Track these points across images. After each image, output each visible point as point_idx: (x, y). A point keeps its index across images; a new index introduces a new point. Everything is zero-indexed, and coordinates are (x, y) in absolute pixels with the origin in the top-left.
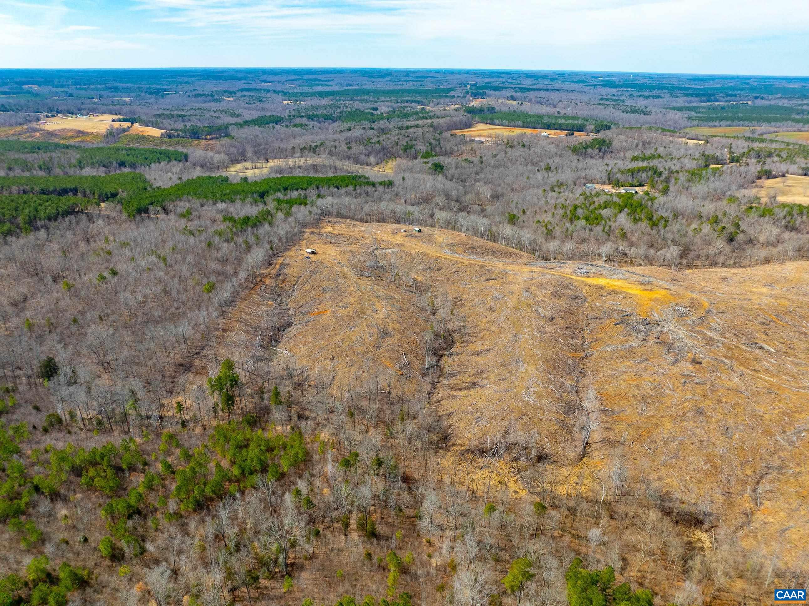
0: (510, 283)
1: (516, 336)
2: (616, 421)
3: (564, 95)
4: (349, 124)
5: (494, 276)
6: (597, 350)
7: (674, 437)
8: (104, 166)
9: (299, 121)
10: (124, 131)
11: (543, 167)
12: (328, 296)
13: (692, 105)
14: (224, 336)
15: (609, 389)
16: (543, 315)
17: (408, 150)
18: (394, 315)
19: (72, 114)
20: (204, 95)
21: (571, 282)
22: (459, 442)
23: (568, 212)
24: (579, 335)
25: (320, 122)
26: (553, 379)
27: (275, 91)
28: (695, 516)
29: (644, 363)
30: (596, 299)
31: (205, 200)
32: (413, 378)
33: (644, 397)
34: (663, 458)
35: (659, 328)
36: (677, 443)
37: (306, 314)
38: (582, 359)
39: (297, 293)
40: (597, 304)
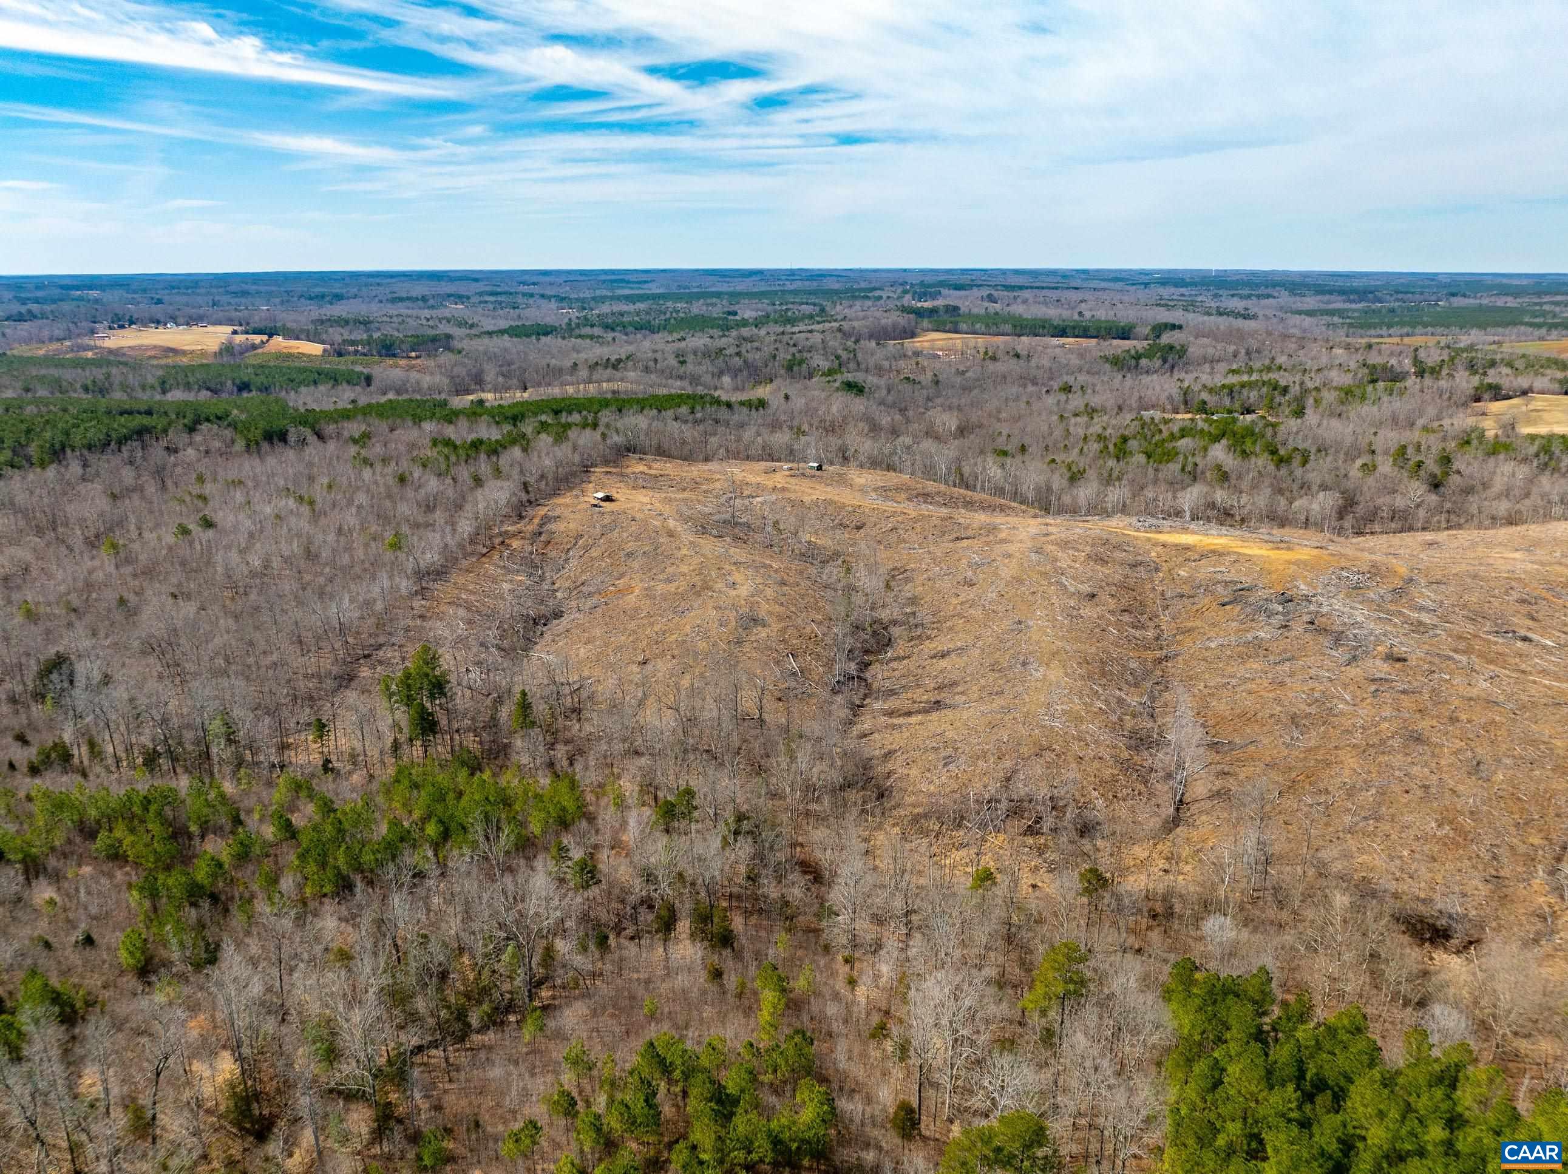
0: (1003, 541)
1: (1020, 622)
2: (1238, 760)
3: (1087, 295)
4: (682, 334)
5: (969, 533)
6: (1189, 646)
7: (1365, 781)
8: (208, 389)
9: (587, 330)
10: (254, 347)
11: (1056, 387)
12: (636, 565)
13: (1331, 306)
14: (423, 628)
15: (1220, 706)
16: (1072, 590)
17: (795, 368)
18: (769, 592)
19: (158, 322)
20: (409, 299)
21: (1127, 539)
22: (910, 800)
23: (1111, 447)
24: (1149, 623)
25: (626, 334)
26: (1101, 691)
27: (543, 296)
28: (1431, 921)
29: (1288, 664)
30: (1180, 566)
31: (398, 421)
32: (810, 696)
33: (1293, 718)
34: (1347, 819)
35: (1312, 608)
36: (1374, 791)
37: (590, 594)
38: (1159, 661)
39: (573, 563)
40: (1182, 573)
